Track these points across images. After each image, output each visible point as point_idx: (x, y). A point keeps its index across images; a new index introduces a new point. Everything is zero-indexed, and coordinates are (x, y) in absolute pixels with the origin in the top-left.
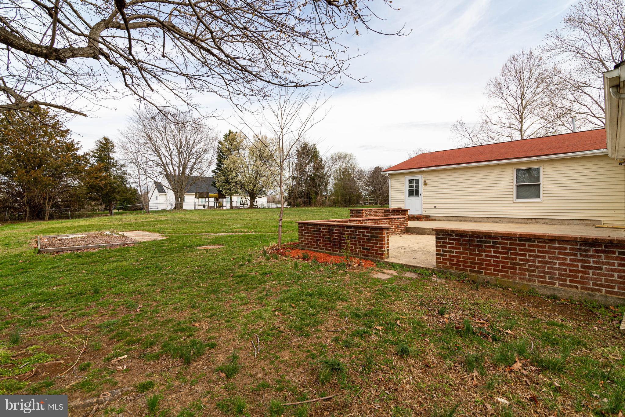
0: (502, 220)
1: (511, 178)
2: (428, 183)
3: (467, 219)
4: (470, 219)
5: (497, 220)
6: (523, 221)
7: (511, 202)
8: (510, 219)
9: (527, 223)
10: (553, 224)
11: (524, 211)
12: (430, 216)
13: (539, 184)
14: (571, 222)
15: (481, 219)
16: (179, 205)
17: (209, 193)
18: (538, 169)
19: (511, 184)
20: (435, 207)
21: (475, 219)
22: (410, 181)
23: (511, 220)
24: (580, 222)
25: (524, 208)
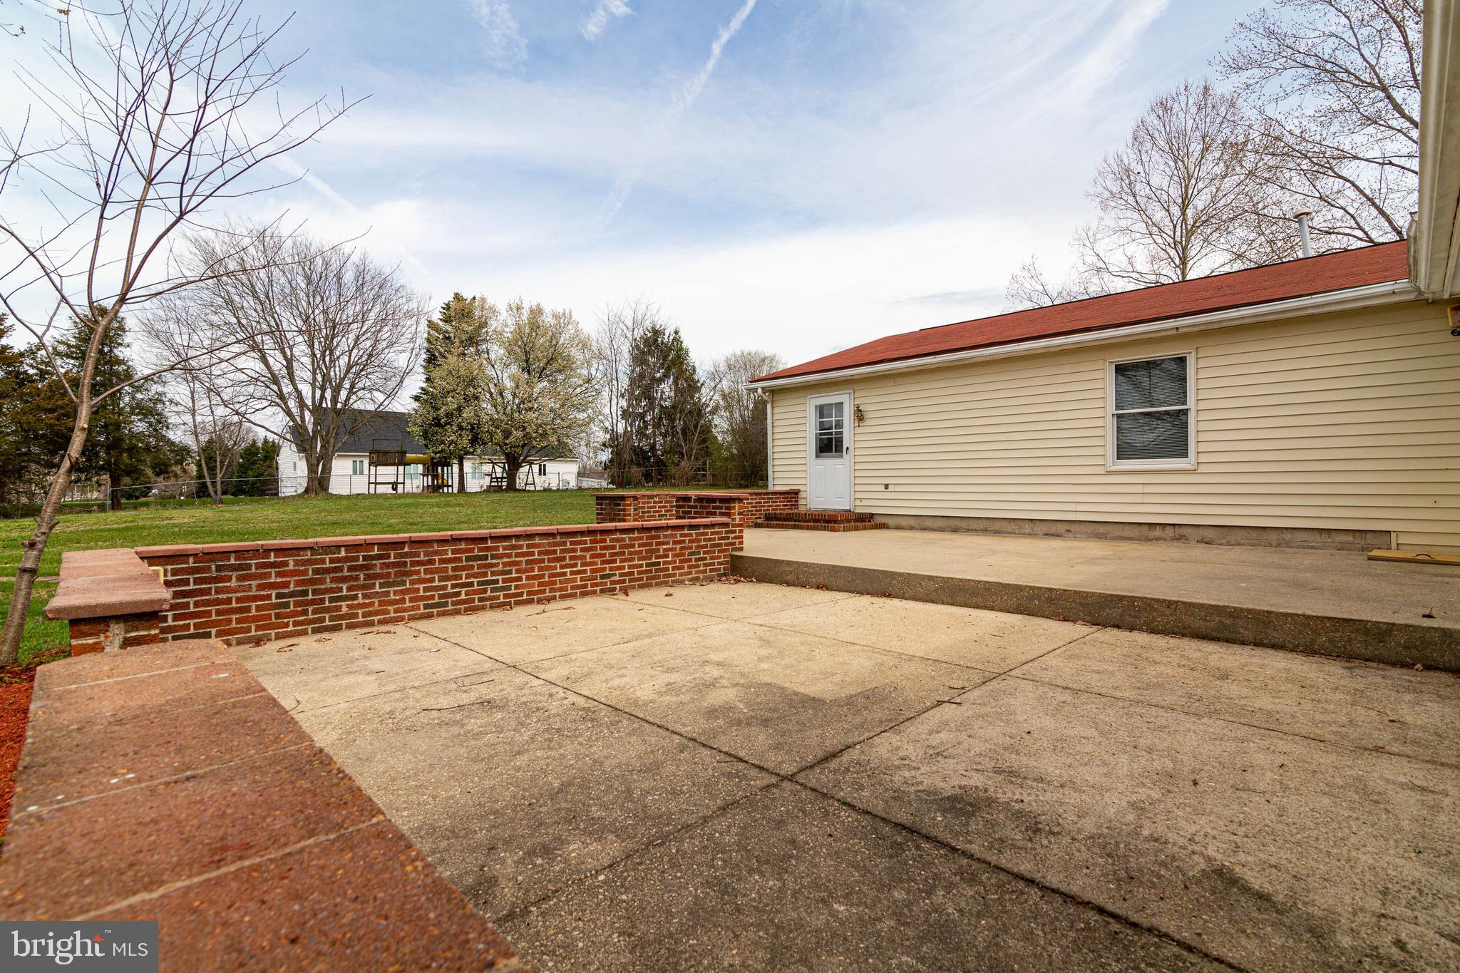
0: (1073, 527)
1: (1099, 394)
2: (867, 415)
3: (974, 525)
4: (982, 525)
5: (1061, 528)
6: (1135, 532)
7: (1101, 470)
8: (1097, 526)
9: (1148, 540)
10: (1229, 544)
11: (1139, 499)
12: (872, 516)
13: (1185, 412)
14: (1287, 536)
15: (1014, 526)
16: (318, 483)
17: (405, 452)
18: (1182, 361)
19: (1100, 413)
20: (887, 486)
21: (997, 526)
22: (822, 411)
23: (1102, 529)
24: (1317, 537)
25: (1139, 489)
